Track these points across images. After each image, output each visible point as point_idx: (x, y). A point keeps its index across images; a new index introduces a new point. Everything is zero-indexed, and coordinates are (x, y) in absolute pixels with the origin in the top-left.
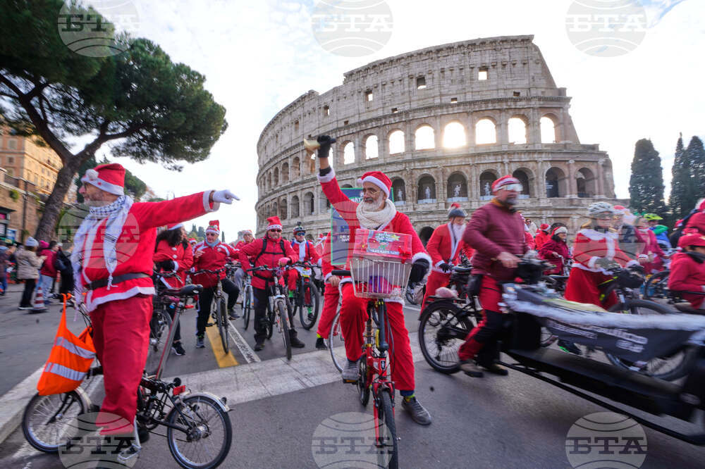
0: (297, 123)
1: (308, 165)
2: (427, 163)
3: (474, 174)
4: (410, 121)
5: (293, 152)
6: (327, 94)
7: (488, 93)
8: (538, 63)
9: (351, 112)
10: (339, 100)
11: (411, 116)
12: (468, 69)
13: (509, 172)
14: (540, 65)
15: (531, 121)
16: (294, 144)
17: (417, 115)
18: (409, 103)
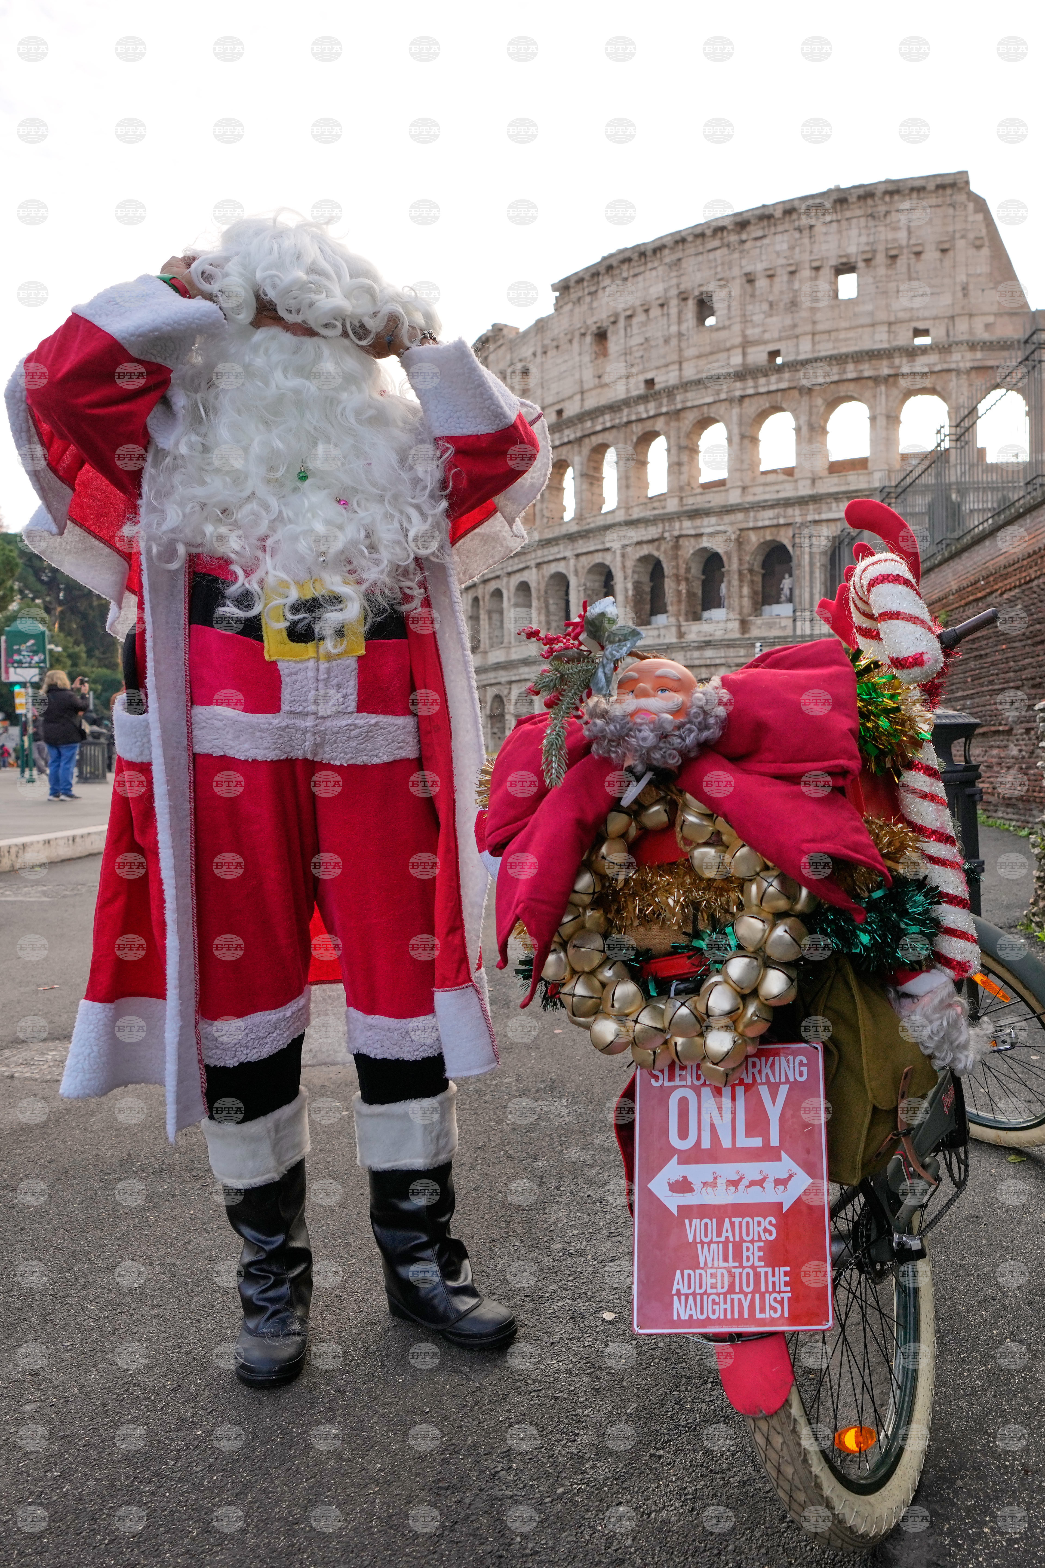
2: (706, 521)
4: (678, 412)
7: (851, 334)
8: (979, 247)
9: (568, 386)
10: (545, 353)
11: (681, 400)
12: (807, 273)
14: (985, 251)
17: (692, 398)
18: (676, 367)
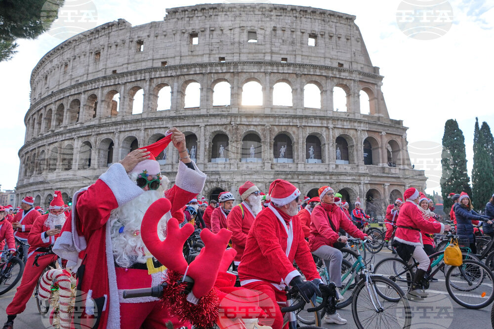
0: (98, 54)
1: (108, 106)
2: (254, 119)
3: (301, 136)
4: (238, 73)
5: (89, 87)
6: (141, 27)
7: (316, 59)
8: (358, 42)
9: (170, 53)
10: (157, 36)
11: (240, 68)
12: (299, 33)
13: (333, 137)
14: (359, 43)
15: (352, 92)
16: (90, 78)
17: (247, 68)
18: (238, 55)
